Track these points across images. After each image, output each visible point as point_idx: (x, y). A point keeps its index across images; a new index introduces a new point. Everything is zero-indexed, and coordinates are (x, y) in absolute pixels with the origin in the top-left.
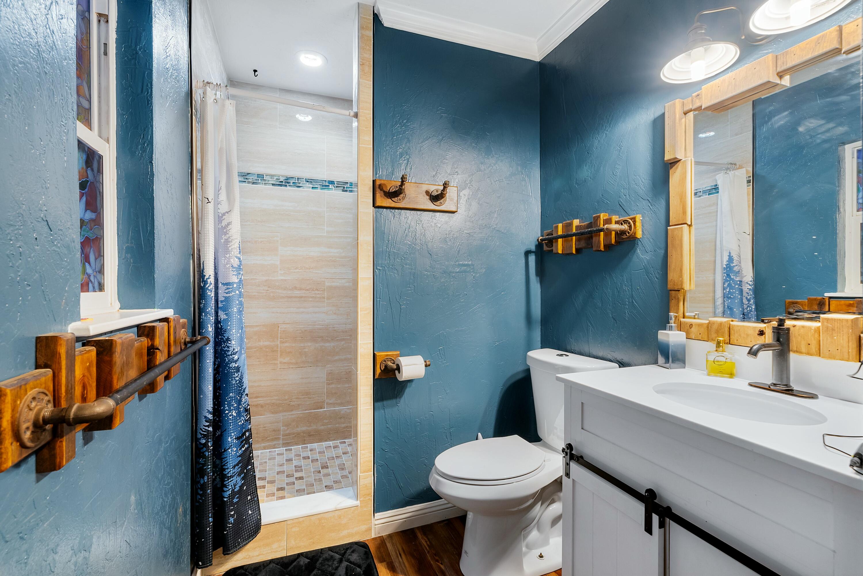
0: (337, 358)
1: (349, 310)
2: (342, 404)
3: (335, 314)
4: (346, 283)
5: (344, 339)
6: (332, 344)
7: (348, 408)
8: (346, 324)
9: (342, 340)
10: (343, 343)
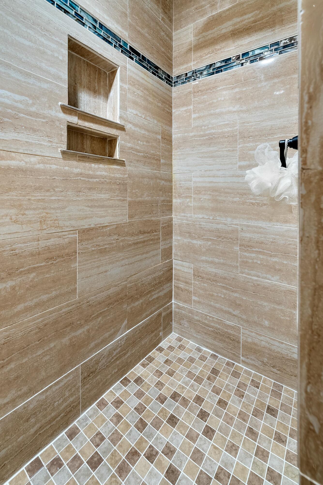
0: (20, 307)
1: (44, 214)
2: (31, 391)
3: (16, 222)
4: (39, 163)
5: (34, 268)
6: (10, 284)
7: (42, 392)
8: (38, 240)
9: (29, 271)
10: (32, 275)
